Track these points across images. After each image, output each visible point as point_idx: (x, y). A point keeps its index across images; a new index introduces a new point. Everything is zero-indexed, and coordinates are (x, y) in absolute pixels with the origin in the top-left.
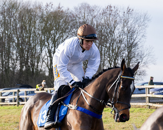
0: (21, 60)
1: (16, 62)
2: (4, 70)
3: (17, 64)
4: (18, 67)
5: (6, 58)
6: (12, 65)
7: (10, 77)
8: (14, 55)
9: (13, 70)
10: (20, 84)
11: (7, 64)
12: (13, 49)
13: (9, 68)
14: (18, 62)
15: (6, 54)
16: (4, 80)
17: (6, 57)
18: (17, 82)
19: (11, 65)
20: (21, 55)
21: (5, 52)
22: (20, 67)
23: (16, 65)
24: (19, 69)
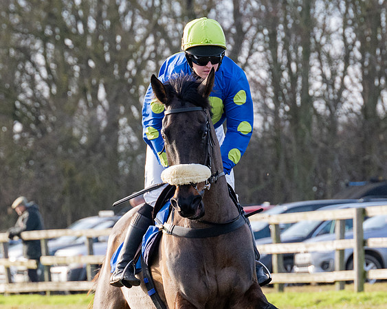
0: (366, 63)
1: (345, 73)
2: (286, 113)
3: (347, 80)
4: (354, 99)
5: (293, 56)
6: (325, 86)
7: (315, 146)
8: (333, 36)
9: (328, 112)
10: (364, 179)
11: (300, 81)
12: (327, 7)
13: (308, 100)
14: (355, 70)
15: (293, 36)
16: (287, 160)
17: (291, 48)
18: (350, 173)
19: (317, 86)
20: (369, 39)
21: (290, 26)
22: (363, 94)
23: (343, 87)
24: (357, 108)
